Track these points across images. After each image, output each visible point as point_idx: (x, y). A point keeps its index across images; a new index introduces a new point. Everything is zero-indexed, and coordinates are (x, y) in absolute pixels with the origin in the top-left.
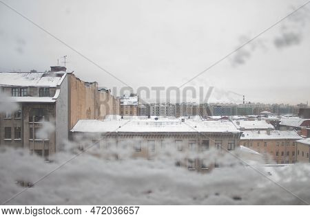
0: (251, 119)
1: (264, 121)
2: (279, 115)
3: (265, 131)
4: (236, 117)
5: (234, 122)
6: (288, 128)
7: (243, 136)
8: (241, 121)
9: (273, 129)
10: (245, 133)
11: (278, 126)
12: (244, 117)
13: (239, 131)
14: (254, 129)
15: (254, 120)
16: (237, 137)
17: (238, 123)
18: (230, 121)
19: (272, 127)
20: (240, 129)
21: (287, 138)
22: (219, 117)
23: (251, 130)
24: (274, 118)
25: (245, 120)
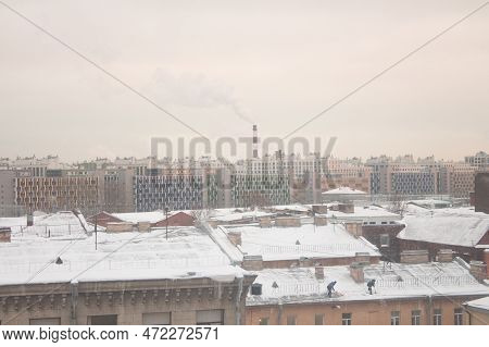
0: (286, 220)
1: (339, 228)
2: (395, 200)
3: (344, 270)
4: (225, 213)
5: (220, 233)
6: (432, 252)
7: (257, 290)
8: (247, 232)
9: (373, 260)
10: (264, 278)
11: (392, 246)
12: (257, 213)
13: (240, 272)
14: (298, 263)
15: (298, 224)
16: (233, 299)
17: (236, 240)
18: (202, 230)
19: (371, 250)
20: (243, 264)
21: (429, 292)
22: (157, 216)
23: (286, 264)
24: (378, 213)
25: (262, 223)
